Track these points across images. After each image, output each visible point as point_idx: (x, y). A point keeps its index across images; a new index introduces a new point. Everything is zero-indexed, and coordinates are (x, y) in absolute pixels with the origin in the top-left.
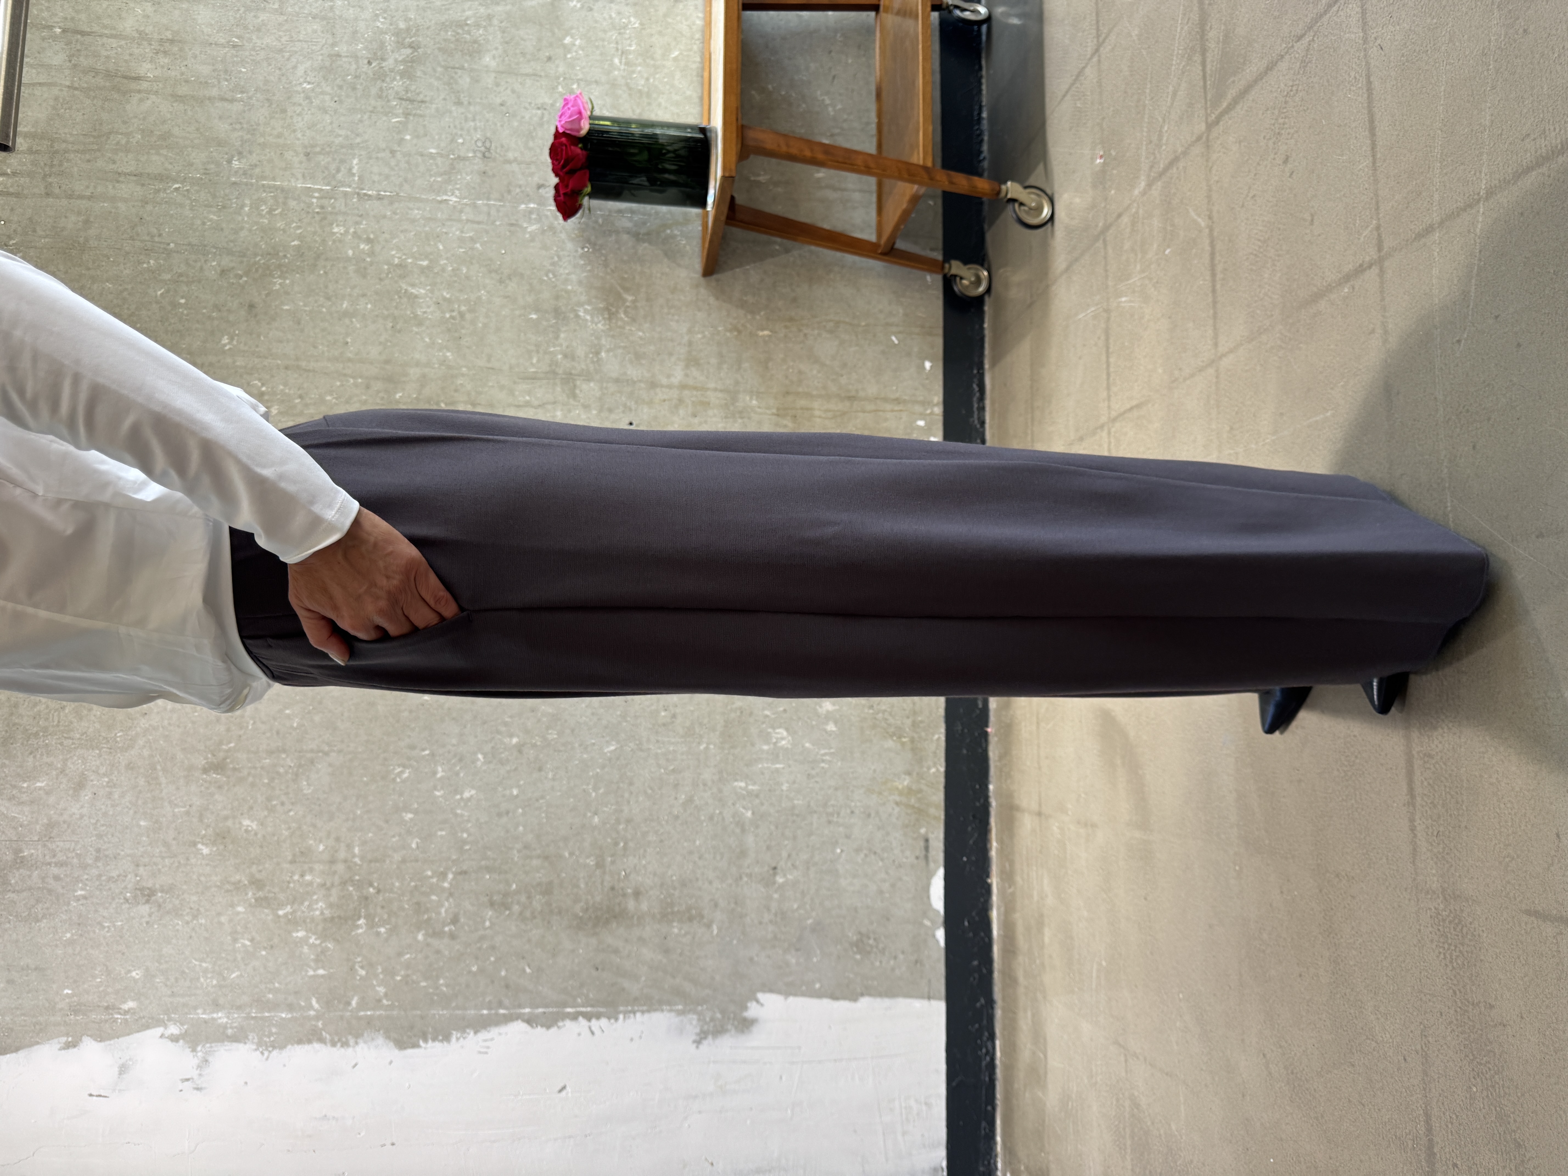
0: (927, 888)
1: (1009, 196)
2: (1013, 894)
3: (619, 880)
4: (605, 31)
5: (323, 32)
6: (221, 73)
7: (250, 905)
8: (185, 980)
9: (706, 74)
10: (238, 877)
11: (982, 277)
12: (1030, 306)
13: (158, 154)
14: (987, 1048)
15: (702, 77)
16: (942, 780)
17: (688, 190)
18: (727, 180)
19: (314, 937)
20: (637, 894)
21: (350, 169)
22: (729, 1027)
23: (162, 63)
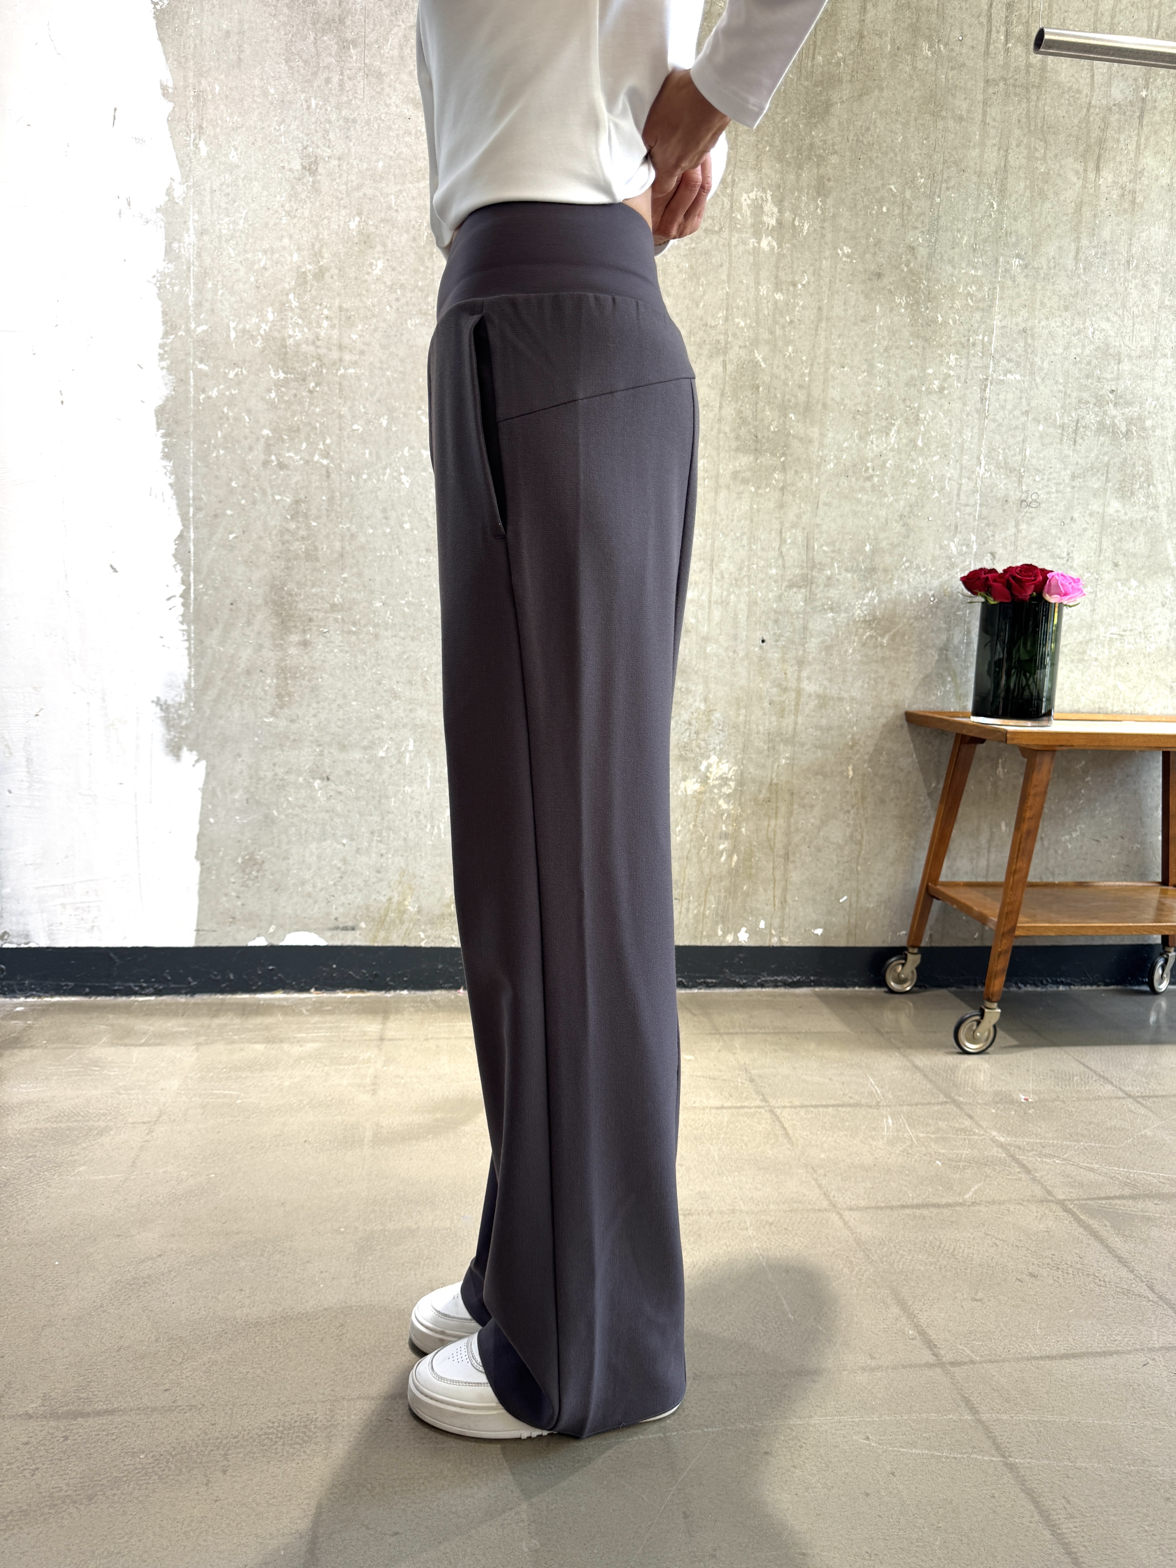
0: (306, 928)
1: (986, 1010)
2: (301, 1014)
3: (319, 626)
4: (1143, 618)
5: (1142, 347)
6: (1103, 249)
7: (299, 267)
8: (227, 203)
9: (1101, 717)
10: (326, 255)
11: (905, 986)
12: (878, 1031)
13: (1026, 188)
14: (148, 987)
15: (1099, 713)
16: (413, 944)
17: (991, 698)
18: (1003, 736)
19: (267, 328)
20: (305, 644)
21: (1010, 372)
22: (172, 733)
23: (1112, 192)
